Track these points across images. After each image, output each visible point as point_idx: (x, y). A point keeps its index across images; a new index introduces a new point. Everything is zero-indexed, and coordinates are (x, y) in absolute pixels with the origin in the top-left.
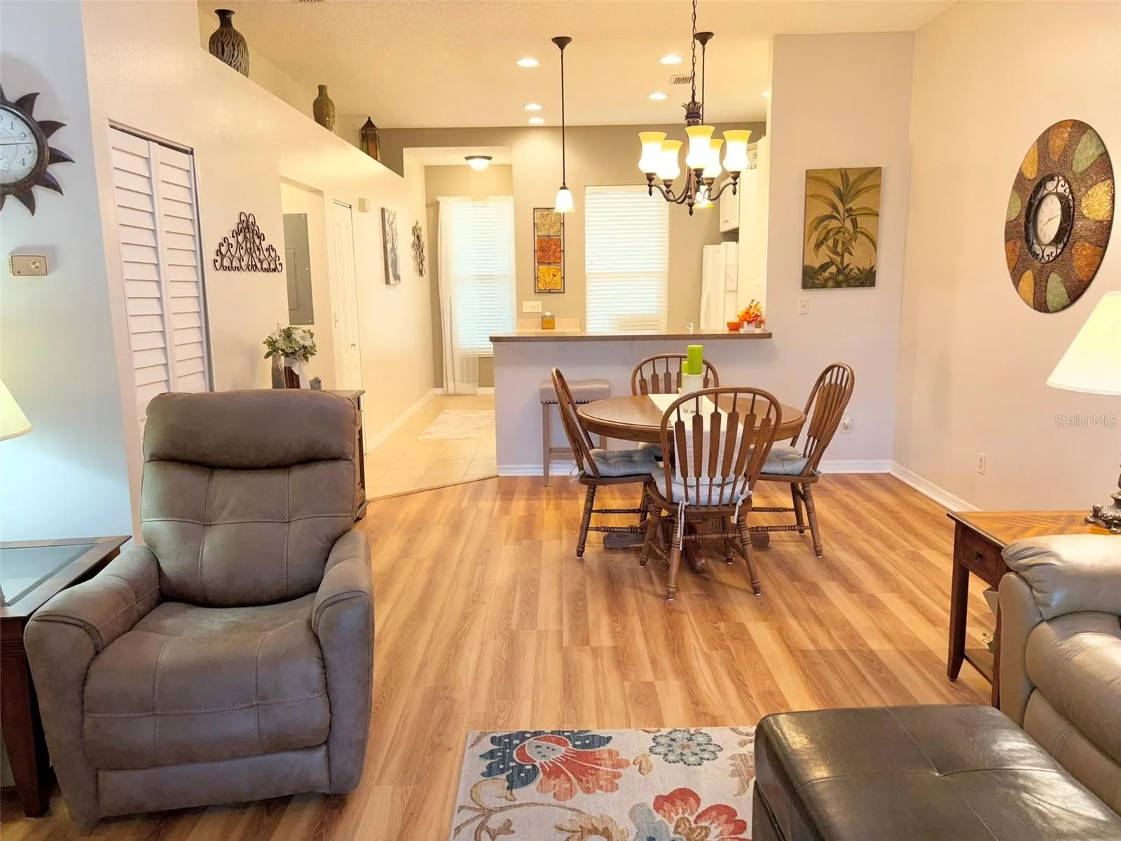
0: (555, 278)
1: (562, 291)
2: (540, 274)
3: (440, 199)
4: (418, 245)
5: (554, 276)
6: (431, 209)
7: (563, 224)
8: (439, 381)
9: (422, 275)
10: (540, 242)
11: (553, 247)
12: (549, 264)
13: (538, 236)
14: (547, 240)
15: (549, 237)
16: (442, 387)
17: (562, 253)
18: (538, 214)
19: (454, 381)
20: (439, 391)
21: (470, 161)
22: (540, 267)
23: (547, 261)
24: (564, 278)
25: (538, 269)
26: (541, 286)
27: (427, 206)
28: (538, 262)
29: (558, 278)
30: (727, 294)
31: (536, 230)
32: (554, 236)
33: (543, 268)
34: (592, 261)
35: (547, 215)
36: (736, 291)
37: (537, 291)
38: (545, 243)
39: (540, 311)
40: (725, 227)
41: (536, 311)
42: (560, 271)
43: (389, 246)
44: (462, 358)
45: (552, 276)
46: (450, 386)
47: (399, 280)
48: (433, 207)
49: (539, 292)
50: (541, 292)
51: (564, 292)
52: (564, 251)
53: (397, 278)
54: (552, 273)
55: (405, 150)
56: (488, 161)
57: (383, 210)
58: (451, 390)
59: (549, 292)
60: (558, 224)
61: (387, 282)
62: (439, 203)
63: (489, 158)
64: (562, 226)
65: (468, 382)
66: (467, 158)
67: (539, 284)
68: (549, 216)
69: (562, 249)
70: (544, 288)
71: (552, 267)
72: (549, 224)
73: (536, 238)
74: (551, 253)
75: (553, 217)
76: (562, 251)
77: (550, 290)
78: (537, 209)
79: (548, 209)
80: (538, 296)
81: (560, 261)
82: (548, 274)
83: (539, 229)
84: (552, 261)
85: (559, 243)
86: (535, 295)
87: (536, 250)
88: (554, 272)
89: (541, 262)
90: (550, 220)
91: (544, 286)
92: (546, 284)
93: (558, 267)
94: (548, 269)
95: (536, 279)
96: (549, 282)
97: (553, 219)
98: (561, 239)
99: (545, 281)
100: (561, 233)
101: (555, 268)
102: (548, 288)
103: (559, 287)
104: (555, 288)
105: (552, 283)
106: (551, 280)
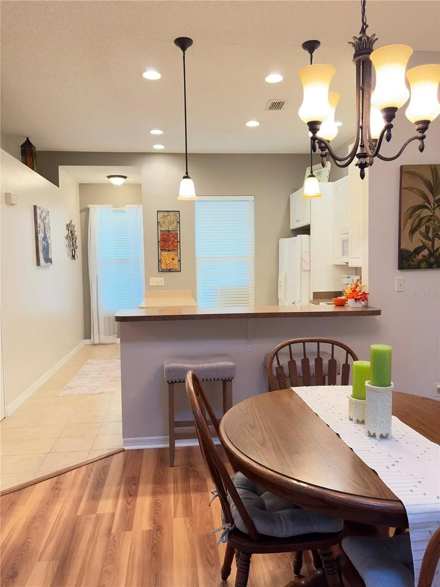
0: (173, 261)
1: (179, 270)
2: (162, 258)
3: (90, 206)
4: (71, 237)
5: (173, 259)
6: (84, 214)
7: (179, 222)
8: (88, 334)
9: (75, 259)
10: (162, 235)
11: (173, 239)
12: (169, 251)
13: (161, 230)
14: (167, 234)
15: (169, 231)
16: (90, 338)
17: (179, 243)
18: (160, 215)
19: (99, 334)
20: (87, 341)
21: (111, 179)
22: (162, 253)
23: (167, 249)
24: (180, 261)
25: (161, 255)
26: (163, 267)
27: (81, 211)
28: (161, 250)
29: (176, 261)
30: (302, 273)
31: (159, 226)
32: (173, 231)
33: (165, 254)
34: (200, 249)
36: (310, 270)
37: (160, 270)
38: (165, 236)
39: (163, 284)
40: (295, 225)
41: (160, 284)
42: (178, 256)
43: (41, 236)
44: (105, 318)
45: (171, 259)
46: (96, 338)
47: (51, 262)
48: (85, 212)
50: (163, 271)
52: (180, 242)
53: (48, 260)
55: (61, 168)
56: (123, 179)
57: (35, 207)
58: (97, 342)
59: (170, 271)
60: (176, 223)
61: (38, 264)
62: (89, 209)
63: (125, 177)
64: (178, 224)
65: (110, 335)
66: (109, 177)
67: (162, 265)
68: (169, 217)
69: (179, 240)
70: (165, 268)
71: (171, 253)
72: (168, 222)
73: (159, 232)
74: (170, 243)
75: (172, 217)
76: (178, 242)
77: (170, 270)
78: (160, 211)
79: (168, 211)
80: (161, 274)
81: (177, 249)
82: (168, 258)
83: (162, 226)
84: (171, 249)
85: (177, 236)
86: (159, 273)
87: (159, 240)
88: (174, 256)
89: (163, 250)
90: (170, 219)
91: (165, 266)
92: (167, 265)
93: (176, 253)
94: (168, 254)
95: (160, 261)
96: (169, 263)
97: (172, 219)
98: (177, 233)
99: (166, 263)
100: (178, 229)
101: (174, 253)
102: (168, 268)
103: (177, 267)
104: (174, 268)
105: (171, 265)
106: (171, 262)
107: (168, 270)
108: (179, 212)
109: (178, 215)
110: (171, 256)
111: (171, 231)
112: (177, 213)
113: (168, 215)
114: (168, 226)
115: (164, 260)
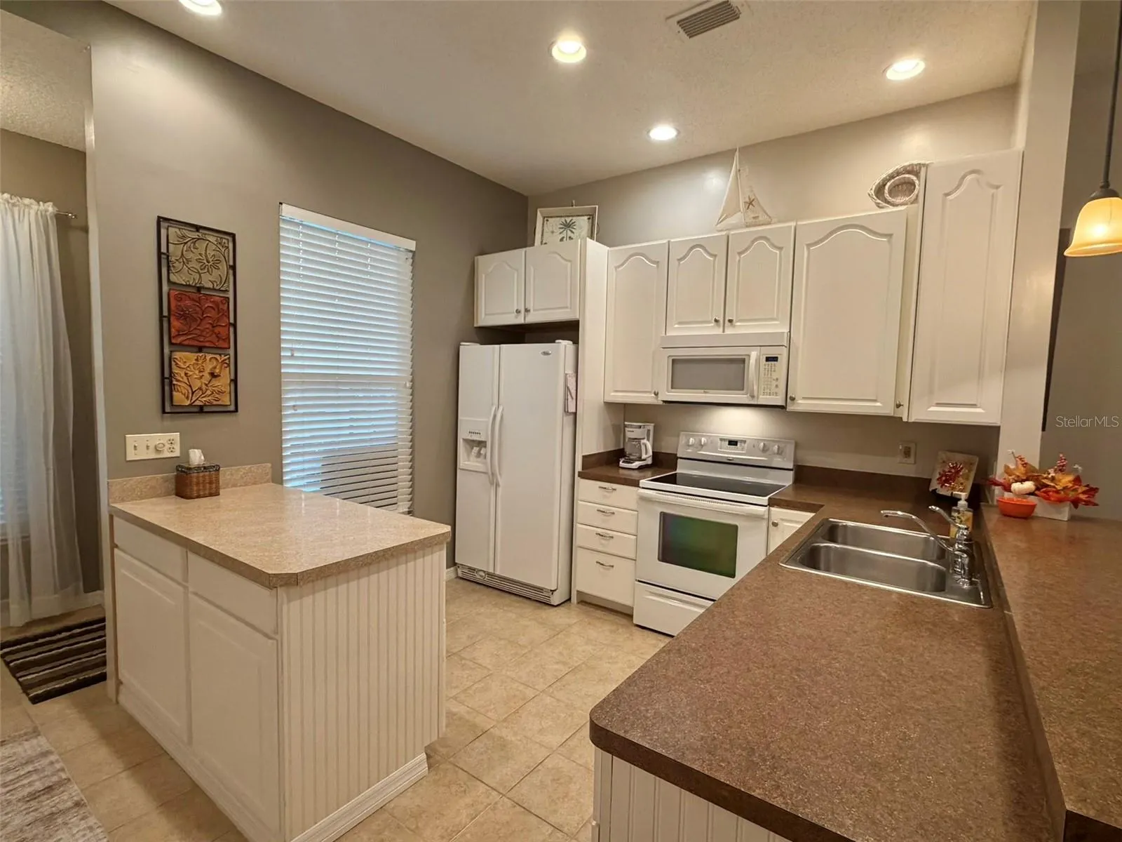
0: (215, 382)
1: (232, 408)
2: (175, 370)
5: (213, 375)
7: (234, 268)
10: (176, 297)
11: (212, 314)
12: (200, 349)
13: (170, 282)
14: (195, 296)
15: (199, 289)
17: (232, 330)
18: (170, 232)
22: (177, 355)
23: (195, 343)
25: (171, 360)
26: (180, 399)
28: (171, 343)
29: (224, 382)
31: (163, 268)
32: (214, 289)
33: (185, 359)
34: (292, 350)
35: (195, 241)
36: (576, 413)
37: (168, 409)
38: (188, 302)
39: (176, 454)
41: (167, 454)
42: (229, 365)
45: (207, 377)
49: (171, 409)
50: (178, 412)
51: (236, 410)
52: (235, 325)
54: (208, 370)
59: (201, 410)
60: (223, 267)
64: (231, 272)
67: (174, 393)
68: (201, 246)
69: (232, 321)
70: (188, 403)
71: (209, 356)
72: (198, 261)
73: (165, 288)
74: (206, 325)
75: (210, 247)
76: (230, 324)
77: (201, 407)
78: (166, 220)
79: (197, 228)
80: (171, 421)
81: (227, 346)
82: (197, 372)
83: (174, 267)
84: (207, 344)
85: (226, 305)
86: (162, 418)
87: (165, 313)
88: (215, 368)
89: (180, 344)
90: (203, 252)
91: (187, 398)
92: (193, 393)
93: (223, 358)
94: (197, 360)
95: (167, 381)
96: (200, 389)
97: (210, 253)
98: (228, 298)
99: (190, 386)
100: (228, 287)
101: (216, 359)
102: (198, 403)
103: (226, 400)
104: (215, 403)
105: (209, 392)
106: (206, 385)
107: (196, 410)
108: (233, 236)
109: (231, 245)
110: (209, 367)
111: (209, 289)
112: (228, 240)
113: (199, 239)
114: (199, 272)
115: (182, 378)
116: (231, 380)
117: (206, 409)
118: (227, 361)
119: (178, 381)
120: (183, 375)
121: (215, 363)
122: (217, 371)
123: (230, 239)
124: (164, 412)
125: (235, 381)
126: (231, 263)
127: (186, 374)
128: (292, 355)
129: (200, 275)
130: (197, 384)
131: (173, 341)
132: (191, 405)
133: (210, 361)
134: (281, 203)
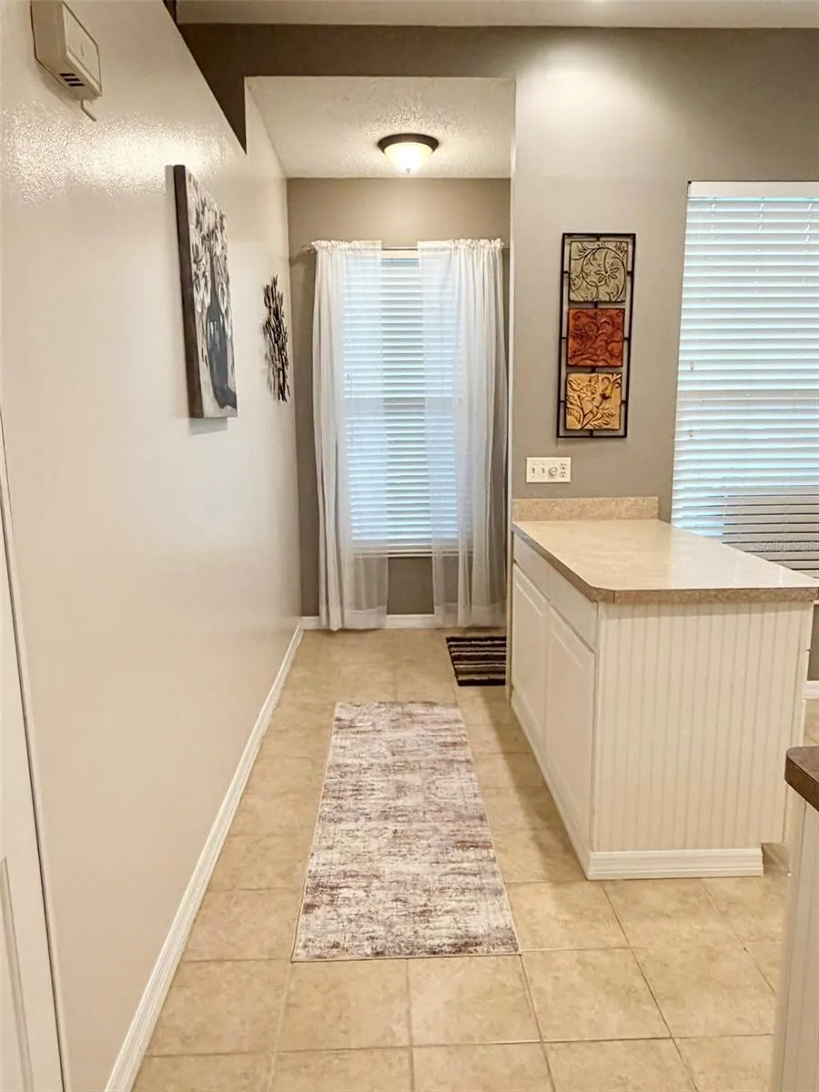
0: (607, 405)
1: (621, 432)
2: (570, 393)
3: (320, 245)
4: (273, 329)
5: (604, 397)
6: (300, 268)
7: (631, 274)
8: (310, 601)
10: (575, 316)
11: (609, 329)
12: (593, 369)
13: (570, 301)
14: (591, 312)
15: (596, 304)
16: (317, 613)
17: (626, 344)
18: (573, 247)
19: (342, 602)
20: (309, 622)
21: (391, 149)
22: (573, 377)
23: (589, 362)
25: (568, 382)
26: (573, 422)
28: (567, 365)
29: (613, 405)
31: (565, 288)
32: (610, 302)
33: (579, 381)
34: (692, 362)
35: (594, 251)
37: (561, 433)
38: (585, 320)
39: (567, 479)
41: (558, 479)
42: (620, 385)
43: (202, 297)
45: (598, 398)
46: (333, 615)
47: (234, 405)
48: (304, 262)
49: (564, 434)
50: (570, 436)
51: (625, 436)
52: (629, 339)
54: (600, 391)
55: (250, 84)
56: (425, 148)
57: (178, 171)
58: (335, 624)
59: (591, 435)
60: (621, 275)
61: (195, 410)
62: (316, 253)
63: (433, 143)
64: (628, 278)
65: (370, 606)
66: (383, 144)
67: (568, 417)
68: (600, 255)
69: (626, 335)
70: (579, 427)
71: (601, 376)
72: (597, 273)
73: (565, 307)
74: (599, 343)
75: (608, 256)
76: (626, 339)
77: (591, 431)
78: (570, 235)
79: (598, 236)
80: (563, 446)
81: (620, 364)
82: (589, 394)
83: (574, 284)
84: (600, 364)
85: (621, 318)
86: (557, 443)
87: (564, 335)
88: (606, 389)
89: (575, 366)
90: (602, 263)
91: (579, 421)
92: (584, 416)
93: (615, 377)
94: (590, 381)
95: (562, 404)
96: (591, 412)
97: (609, 261)
98: (624, 309)
99: (582, 409)
100: (625, 295)
101: (608, 378)
102: (588, 427)
103: (615, 424)
104: (605, 427)
105: (599, 416)
106: (597, 408)
107: (587, 434)
108: (633, 236)
109: (630, 247)
110: (600, 388)
111: (605, 302)
112: (627, 243)
113: (598, 249)
114: (597, 286)
115: (576, 401)
116: (622, 402)
117: (595, 434)
118: (619, 381)
119: (571, 404)
120: (576, 398)
121: (607, 382)
122: (608, 392)
123: (629, 240)
124: (558, 436)
125: (625, 403)
126: (630, 269)
127: (579, 396)
128: (692, 369)
129: (598, 291)
130: (588, 407)
131: (570, 363)
132: (581, 429)
133: (601, 382)
134: (690, 183)
